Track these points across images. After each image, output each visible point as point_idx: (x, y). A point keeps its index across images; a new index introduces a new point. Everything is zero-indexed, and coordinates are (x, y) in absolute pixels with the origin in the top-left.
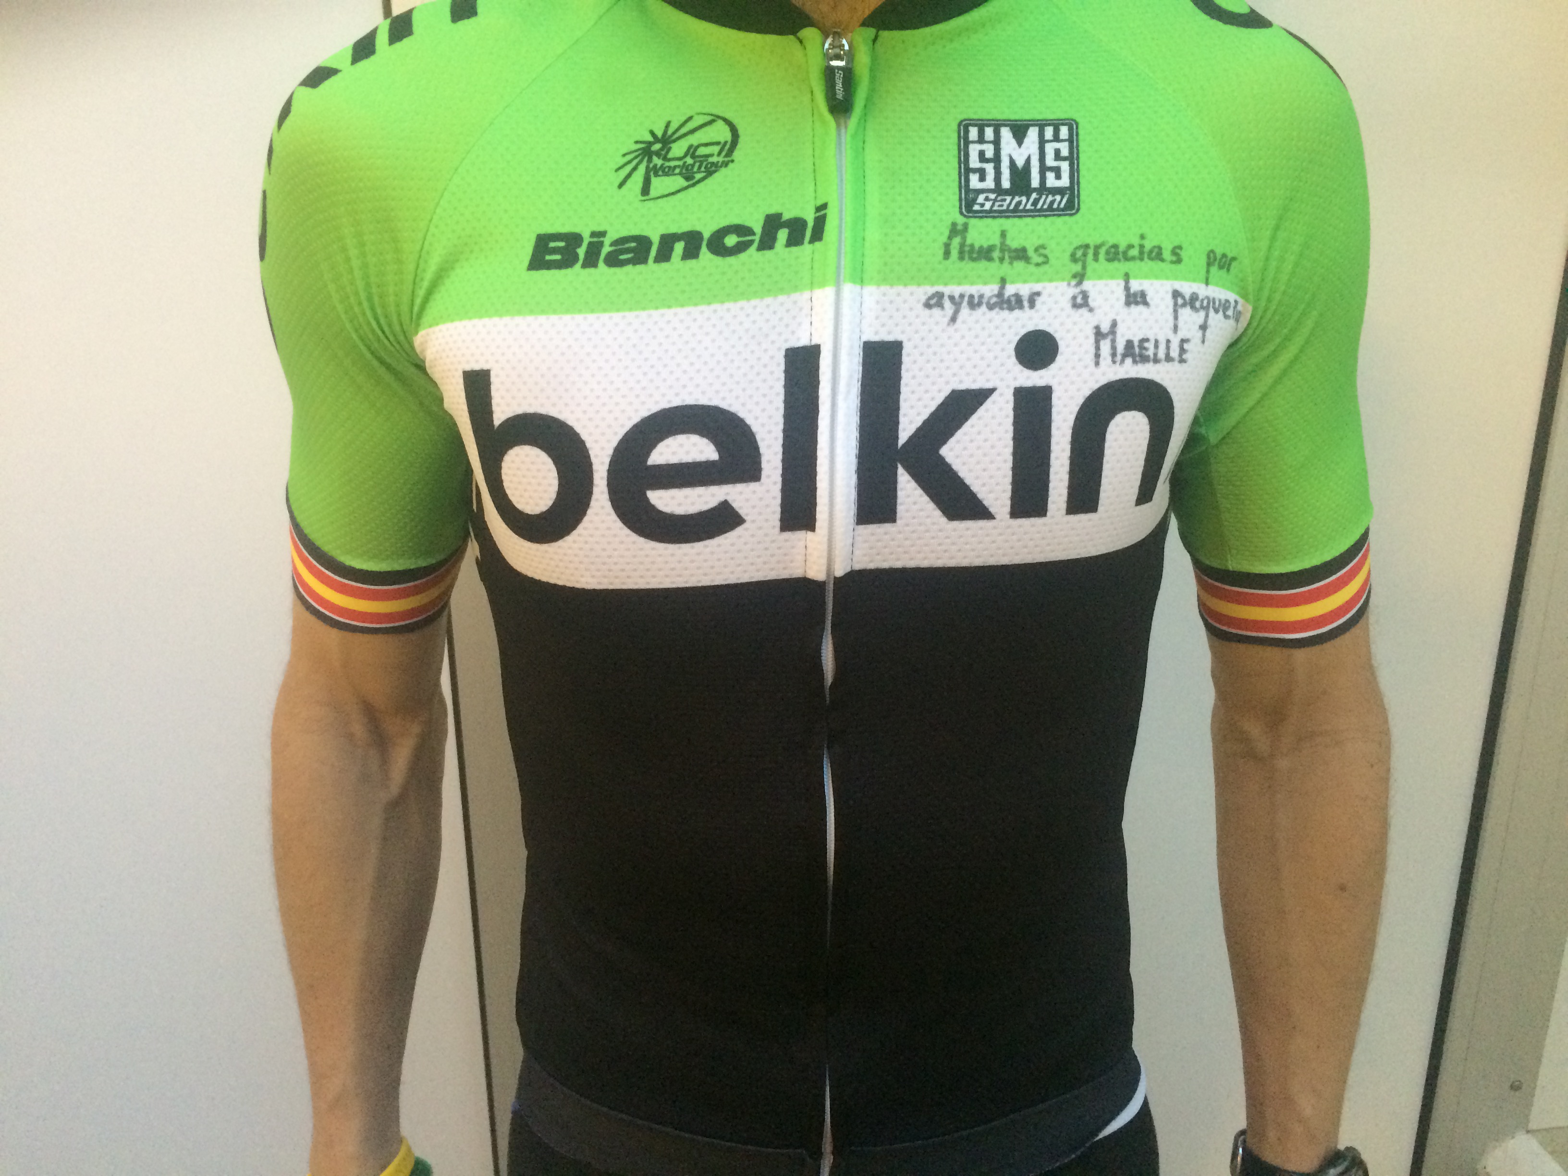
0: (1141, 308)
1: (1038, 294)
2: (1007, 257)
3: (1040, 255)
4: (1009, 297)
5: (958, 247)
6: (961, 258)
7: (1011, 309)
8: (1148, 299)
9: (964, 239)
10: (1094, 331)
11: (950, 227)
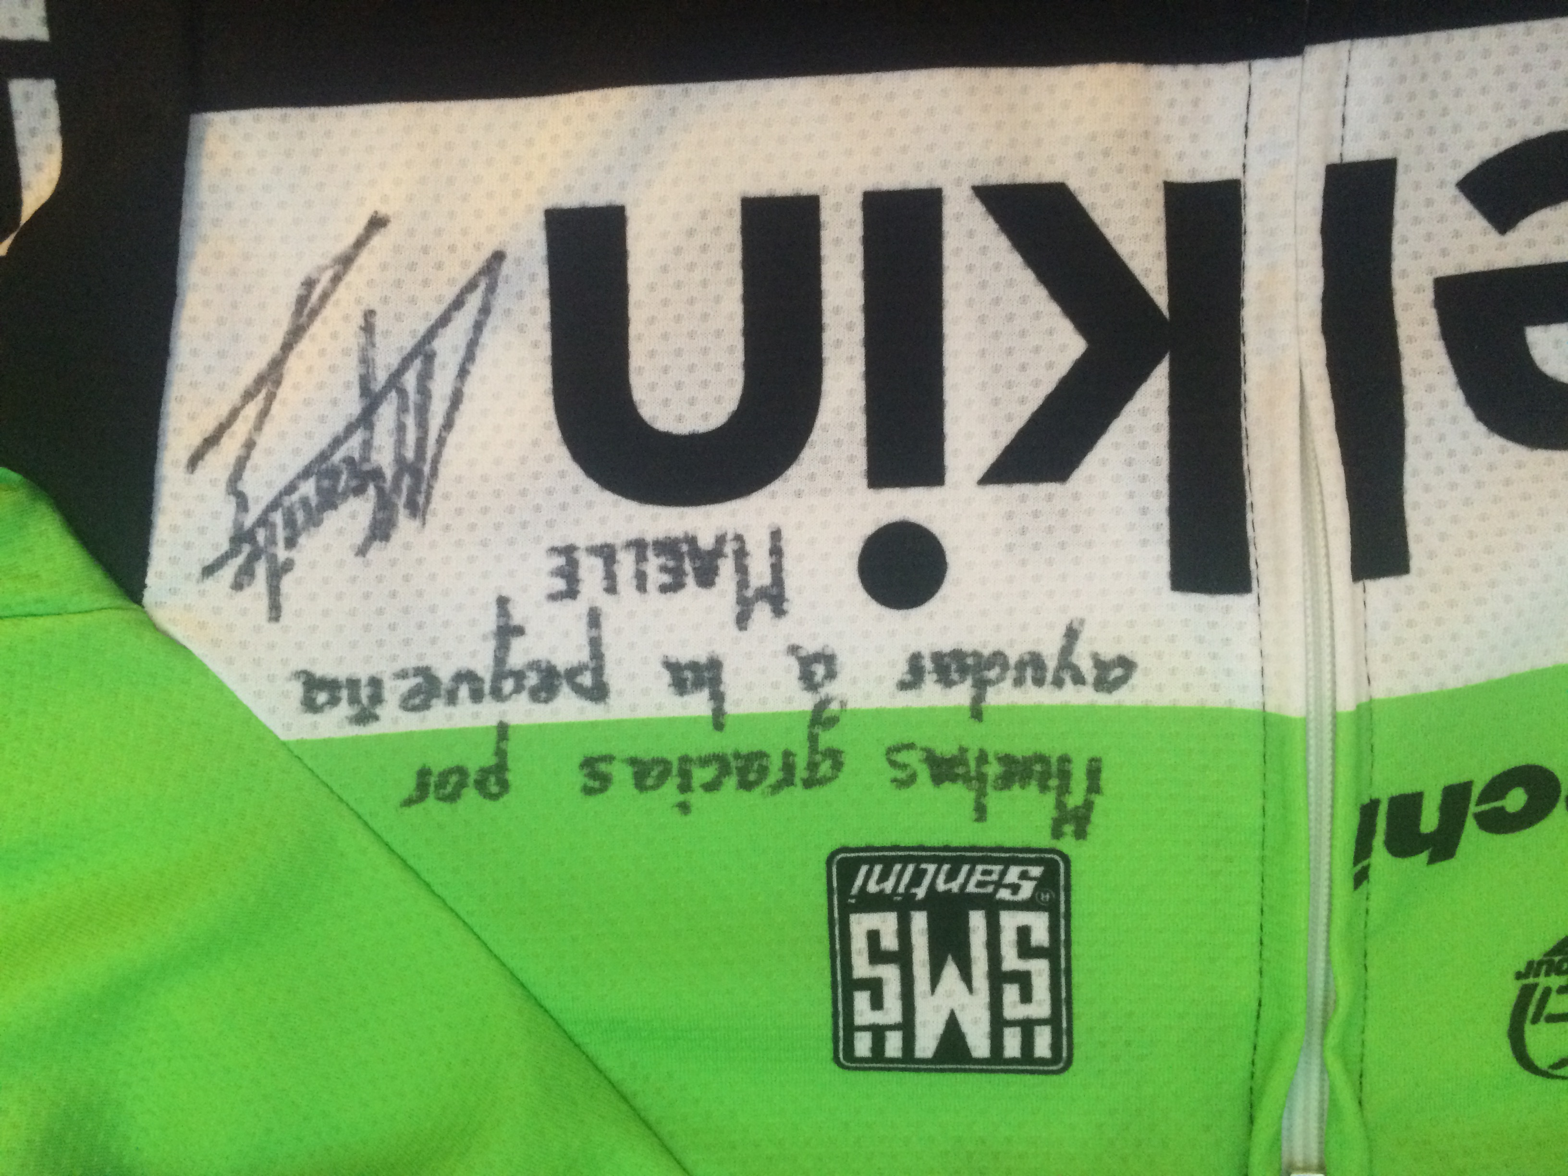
0: (684, 656)
1: (904, 686)
2: (972, 764)
3: (904, 766)
4: (963, 680)
5: (1073, 785)
6: (1065, 760)
7: (958, 655)
8: (666, 677)
9: (1060, 805)
10: (785, 606)
11: (1090, 829)
